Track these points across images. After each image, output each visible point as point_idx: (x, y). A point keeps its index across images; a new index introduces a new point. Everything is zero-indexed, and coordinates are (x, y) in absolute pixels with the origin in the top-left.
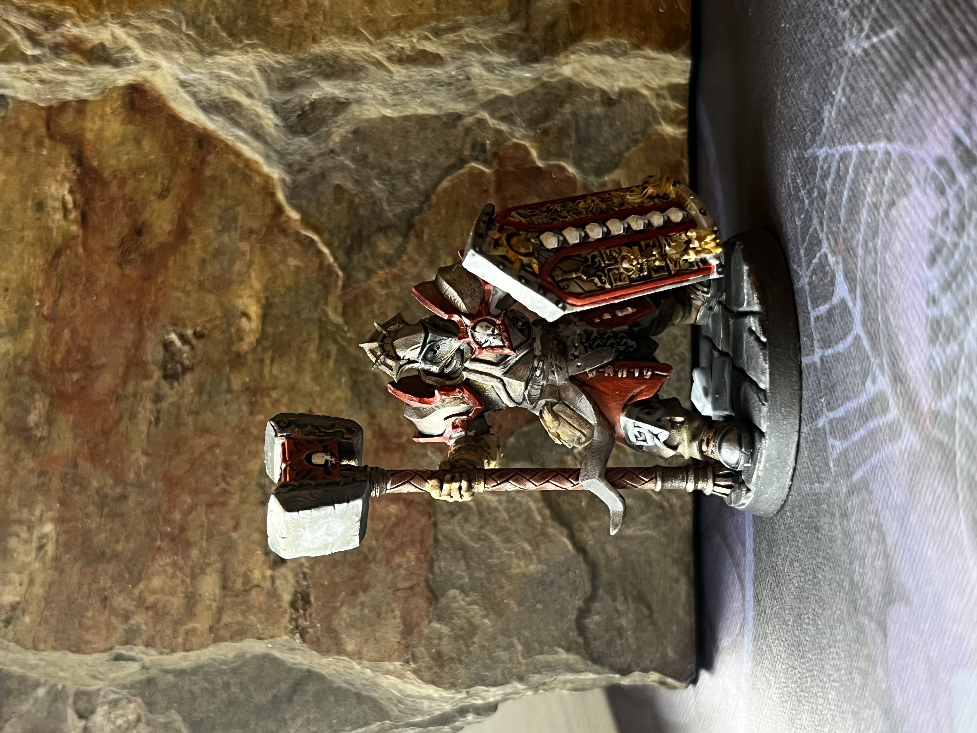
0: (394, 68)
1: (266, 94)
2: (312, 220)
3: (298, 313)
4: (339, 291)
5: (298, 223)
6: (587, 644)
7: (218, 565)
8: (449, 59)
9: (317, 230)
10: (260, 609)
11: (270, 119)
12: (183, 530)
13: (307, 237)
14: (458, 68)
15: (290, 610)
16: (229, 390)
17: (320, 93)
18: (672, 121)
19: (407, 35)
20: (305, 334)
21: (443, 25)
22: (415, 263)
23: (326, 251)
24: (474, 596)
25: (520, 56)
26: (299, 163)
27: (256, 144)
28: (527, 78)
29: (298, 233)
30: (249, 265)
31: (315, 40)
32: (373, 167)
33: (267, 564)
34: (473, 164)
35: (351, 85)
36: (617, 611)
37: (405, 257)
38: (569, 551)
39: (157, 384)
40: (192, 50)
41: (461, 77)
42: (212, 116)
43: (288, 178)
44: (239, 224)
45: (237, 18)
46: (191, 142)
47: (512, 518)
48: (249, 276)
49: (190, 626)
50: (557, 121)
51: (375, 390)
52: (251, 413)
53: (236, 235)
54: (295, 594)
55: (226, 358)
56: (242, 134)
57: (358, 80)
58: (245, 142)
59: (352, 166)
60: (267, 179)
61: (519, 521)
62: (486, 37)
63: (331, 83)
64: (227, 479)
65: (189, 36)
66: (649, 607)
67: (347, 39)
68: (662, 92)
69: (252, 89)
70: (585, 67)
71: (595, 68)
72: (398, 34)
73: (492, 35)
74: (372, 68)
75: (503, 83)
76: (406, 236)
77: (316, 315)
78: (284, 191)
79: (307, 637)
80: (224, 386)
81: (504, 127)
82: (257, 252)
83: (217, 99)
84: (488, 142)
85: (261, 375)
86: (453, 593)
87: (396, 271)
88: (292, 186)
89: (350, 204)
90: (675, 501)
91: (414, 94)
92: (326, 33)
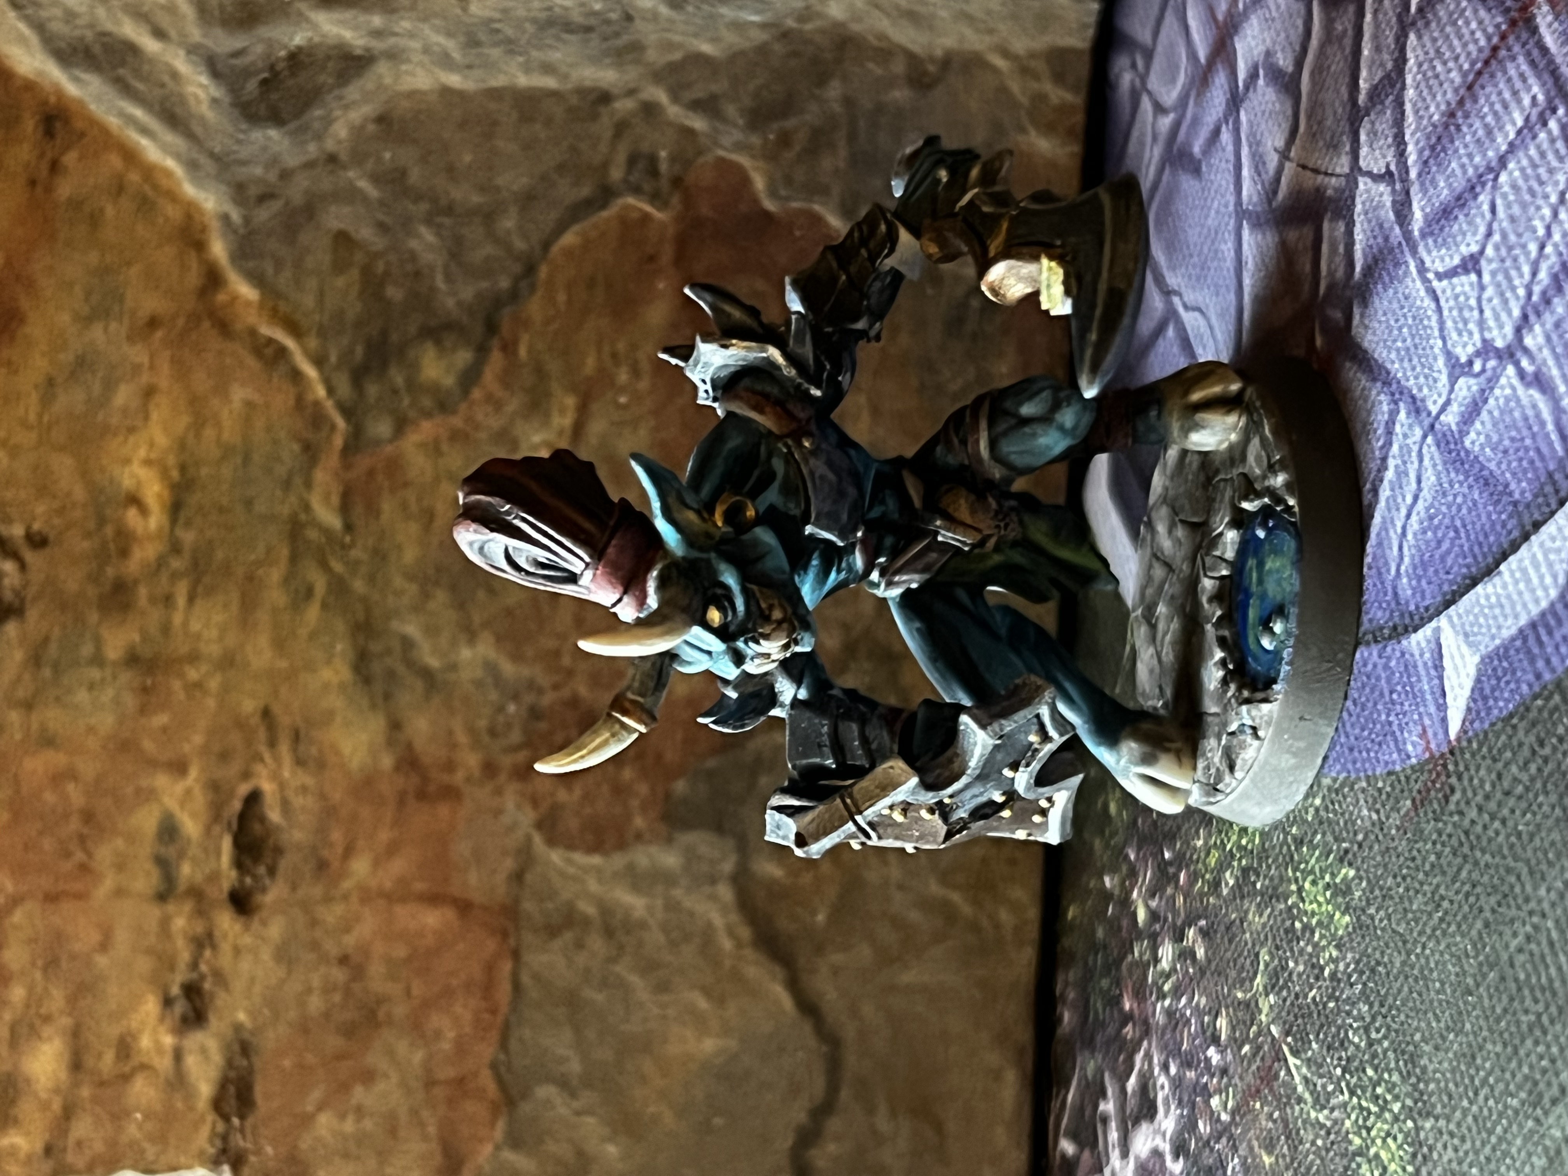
1: (196, 34)
2: (283, 307)
3: (249, 503)
4: (335, 459)
5: (254, 310)
7: (66, 1021)
10: (149, 1114)
11: (201, 85)
13: (270, 341)
15: (211, 1117)
16: (98, 660)
17: (309, 34)
18: (1048, 128)
20: (261, 548)
22: (498, 405)
23: (310, 371)
24: (587, 1098)
26: (261, 181)
27: (170, 137)
28: (753, 23)
29: (253, 332)
30: (149, 392)
32: (418, 198)
33: (168, 1022)
34: (631, 200)
35: (377, 21)
36: (876, 1133)
37: (477, 394)
38: (785, 1013)
41: (613, 16)
42: (76, 71)
43: (235, 214)
44: (129, 303)
46: (30, 124)
47: (673, 944)
48: (147, 418)
50: (810, 115)
51: (401, 669)
52: (143, 710)
53: (120, 329)
54: (223, 1085)
55: (92, 592)
56: (138, 113)
57: (392, 11)
58: (145, 131)
59: (374, 193)
60: (191, 211)
61: (689, 951)
64: (91, 844)
68: (1033, 64)
69: (164, 21)
76: (482, 351)
77: (285, 510)
78: (225, 239)
80: (87, 650)
81: (698, 123)
82: (165, 368)
83: (89, 35)
84: (663, 154)
85: (166, 629)
86: (545, 1091)
87: (457, 421)
88: (242, 231)
89: (367, 271)
90: (1005, 916)
91: (510, 46)
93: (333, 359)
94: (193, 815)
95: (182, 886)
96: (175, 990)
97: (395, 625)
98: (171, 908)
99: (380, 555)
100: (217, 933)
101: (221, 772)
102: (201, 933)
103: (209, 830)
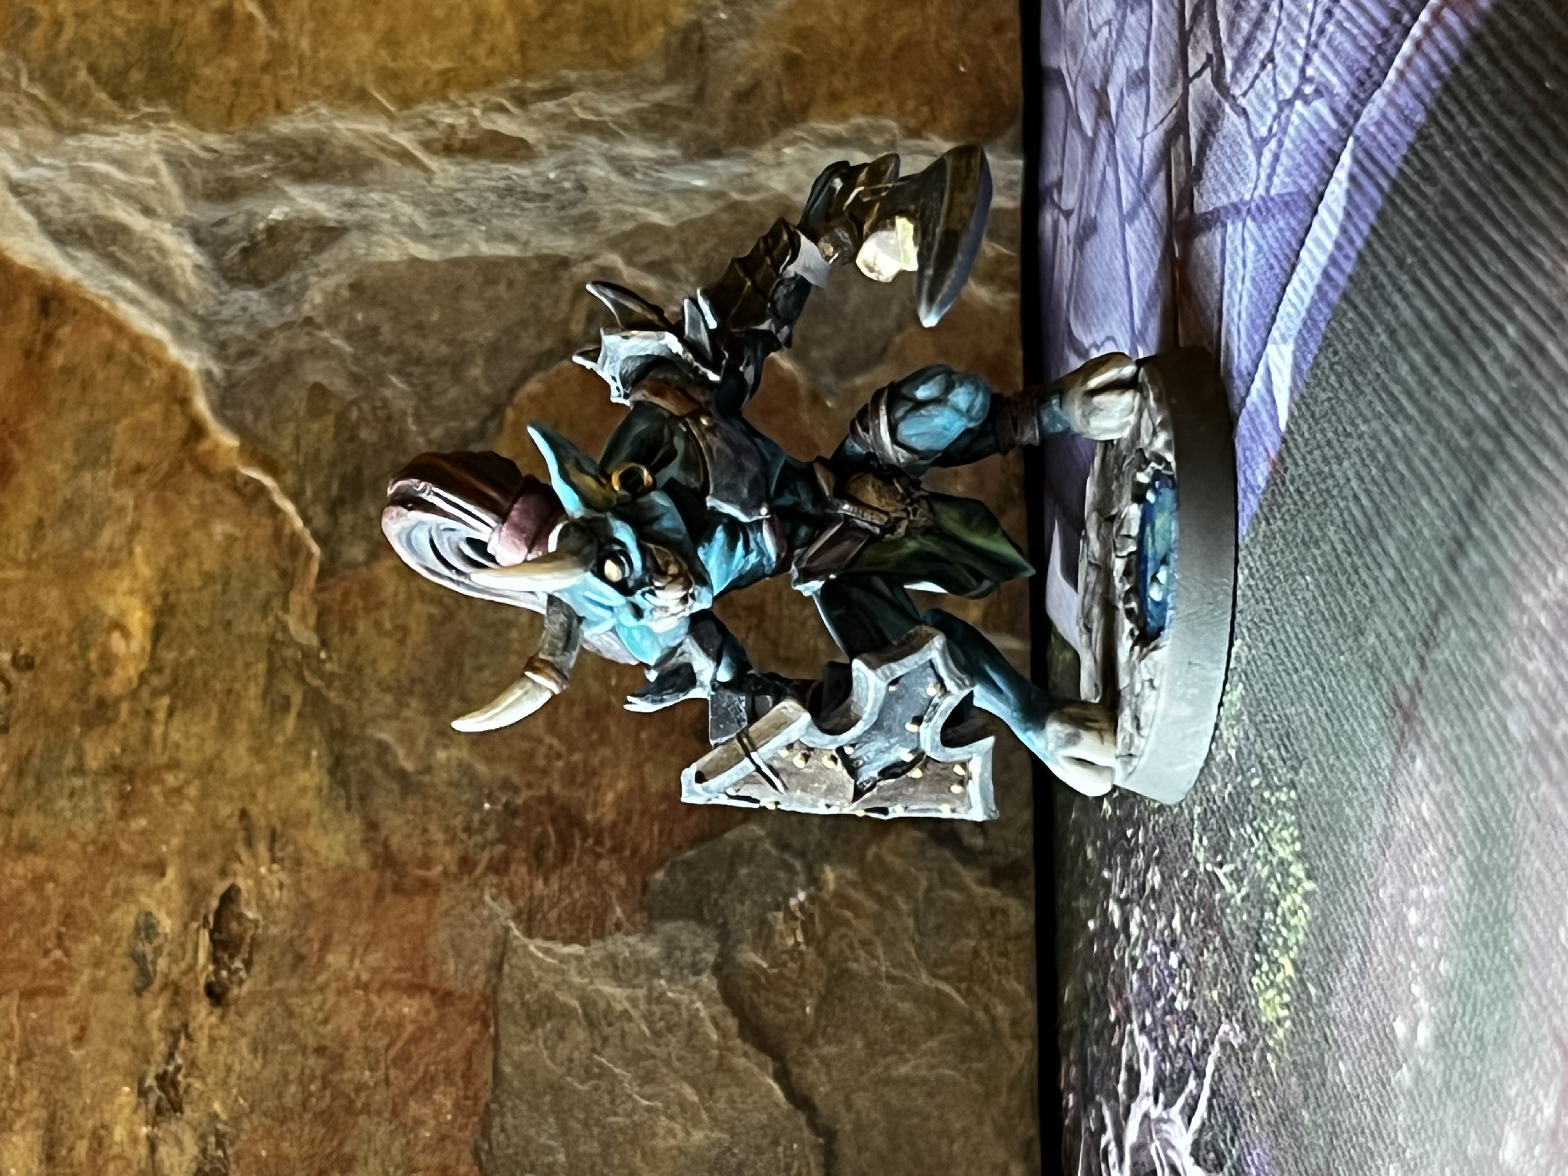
0: (433, 163)
1: (181, 207)
2: (261, 449)
3: (228, 625)
4: (311, 582)
5: (234, 455)
7: (41, 1114)
8: (543, 148)
9: (271, 467)
11: (186, 255)
13: (250, 479)
14: (561, 166)
16: (79, 770)
17: (286, 209)
19: (462, 103)
20: (239, 666)
21: (532, 85)
23: (288, 507)
25: (683, 146)
26: (240, 339)
27: (156, 304)
28: (697, 190)
29: (233, 473)
30: (134, 530)
31: (280, 108)
32: (389, 351)
33: (142, 1112)
35: (349, 193)
38: (777, 1105)
40: (38, 123)
41: (567, 185)
42: (70, 249)
43: (217, 370)
44: (115, 456)
45: (129, 67)
46: (27, 303)
47: (656, 1033)
48: (131, 552)
51: (377, 772)
52: (123, 815)
53: (106, 476)
55: (76, 708)
56: (128, 284)
57: (364, 184)
58: (134, 301)
59: (348, 348)
60: (175, 373)
61: (674, 1043)
62: (616, 110)
63: (311, 188)
64: (67, 943)
65: (33, 98)
67: (341, 107)
69: (153, 200)
72: (445, 99)
73: (629, 105)
74: (391, 163)
75: (653, 198)
77: (264, 629)
78: (207, 391)
80: (70, 761)
81: (652, 281)
82: (149, 507)
83: (83, 217)
85: (147, 739)
88: (224, 384)
89: (341, 418)
90: (1001, 1008)
91: (473, 216)
92: (304, 97)
93: (309, 492)
94: (169, 914)
95: (157, 983)
96: (150, 1081)
97: (370, 731)
98: (146, 1001)
99: (355, 669)
100: (193, 1025)
101: (199, 872)
102: (176, 1024)
103: (186, 926)
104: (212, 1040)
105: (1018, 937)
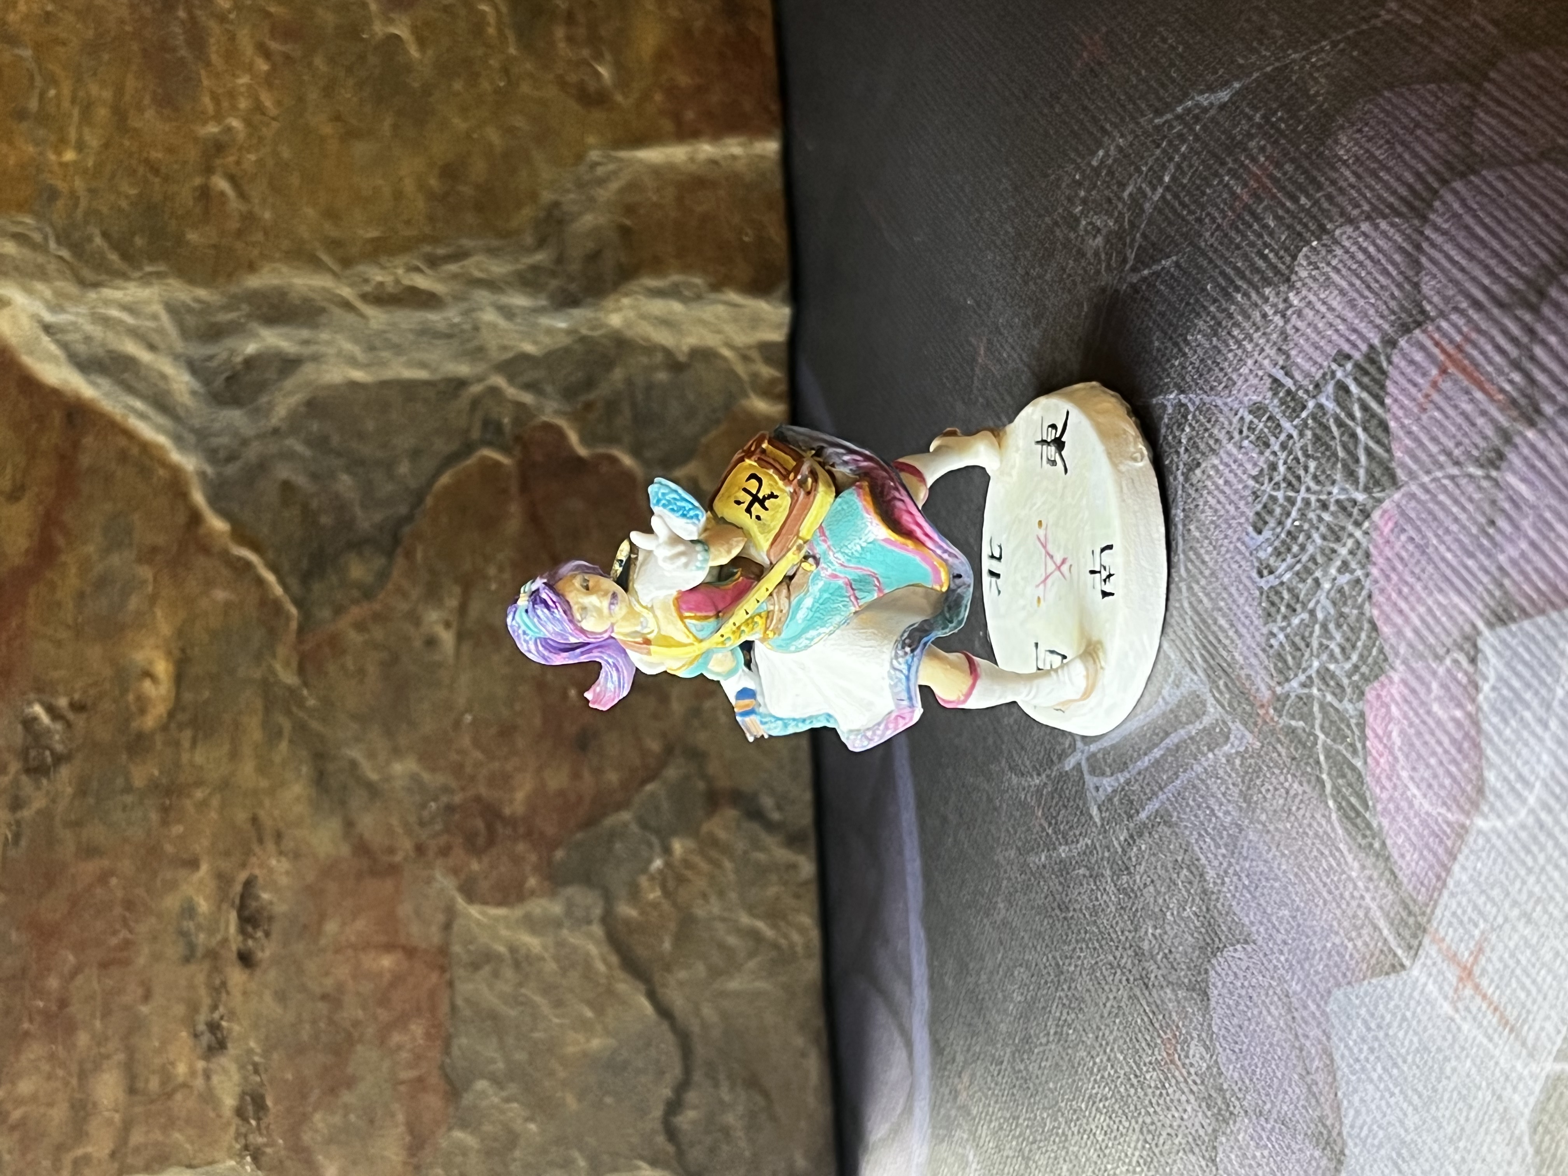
0: (370, 311)
1: (179, 346)
2: (248, 533)
3: (232, 671)
4: (292, 638)
5: (226, 537)
6: (680, 1154)
7: (121, 1057)
8: (449, 299)
9: (255, 547)
10: (188, 1121)
11: (183, 382)
12: (63, 1003)
13: (240, 559)
14: (463, 314)
15: (236, 1121)
16: (128, 789)
17: (258, 346)
18: (766, 392)
19: (388, 265)
20: (242, 702)
21: (441, 251)
22: (405, 595)
23: (270, 577)
24: (513, 1088)
25: (552, 297)
26: (228, 447)
27: (161, 420)
28: (560, 329)
29: (226, 552)
30: (153, 599)
31: (252, 268)
32: (339, 454)
33: (198, 1050)
34: (485, 452)
35: (305, 333)
36: (721, 1102)
37: (389, 586)
38: (648, 1016)
39: (16, 783)
40: (66, 279)
41: (466, 327)
42: (93, 377)
43: (209, 470)
44: (136, 538)
45: (133, 234)
46: (57, 416)
47: (564, 971)
48: (153, 617)
49: (79, 1152)
50: (602, 391)
51: (351, 783)
52: (165, 823)
53: (129, 555)
54: (242, 1095)
55: (121, 740)
56: (139, 405)
57: (315, 327)
58: (142, 416)
59: (307, 453)
60: (176, 471)
61: (574, 976)
62: (501, 270)
63: (276, 331)
64: (132, 924)
65: (61, 258)
66: (766, 1094)
67: (299, 268)
68: (750, 353)
69: (156, 338)
70: (643, 317)
71: (656, 318)
72: (376, 262)
73: (511, 267)
74: (337, 311)
75: (526, 336)
76: (390, 556)
77: (259, 674)
78: (203, 489)
79: (264, 1160)
80: (120, 782)
81: (528, 398)
82: (165, 581)
83: (101, 352)
84: (506, 420)
85: (177, 764)
86: (482, 1085)
87: (377, 606)
88: (216, 482)
89: (305, 507)
90: (796, 937)
91: (398, 349)
92: (270, 259)
93: (285, 565)
94: (206, 899)
95: (200, 952)
96: (201, 1027)
97: (344, 751)
98: (193, 967)
99: (329, 703)
100: (229, 984)
101: (225, 865)
102: (217, 982)
103: (219, 908)
104: (245, 993)
105: (805, 883)
